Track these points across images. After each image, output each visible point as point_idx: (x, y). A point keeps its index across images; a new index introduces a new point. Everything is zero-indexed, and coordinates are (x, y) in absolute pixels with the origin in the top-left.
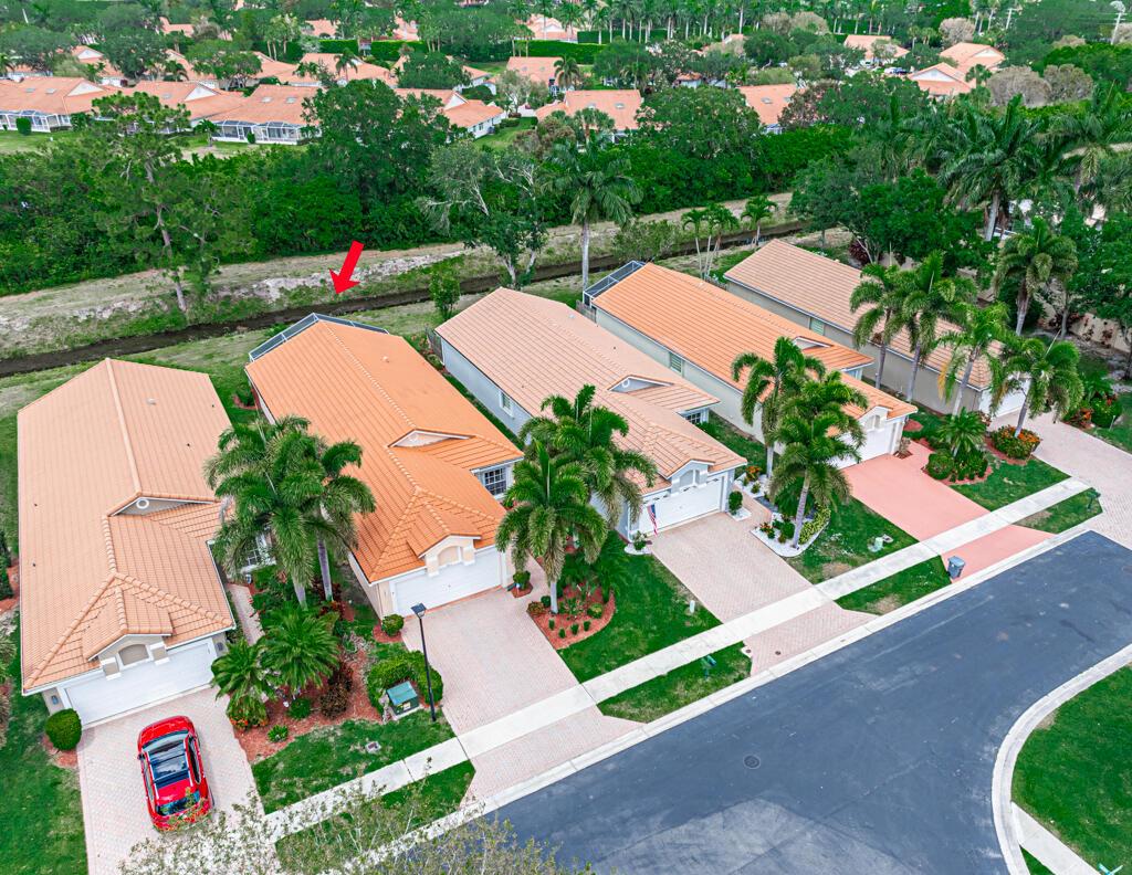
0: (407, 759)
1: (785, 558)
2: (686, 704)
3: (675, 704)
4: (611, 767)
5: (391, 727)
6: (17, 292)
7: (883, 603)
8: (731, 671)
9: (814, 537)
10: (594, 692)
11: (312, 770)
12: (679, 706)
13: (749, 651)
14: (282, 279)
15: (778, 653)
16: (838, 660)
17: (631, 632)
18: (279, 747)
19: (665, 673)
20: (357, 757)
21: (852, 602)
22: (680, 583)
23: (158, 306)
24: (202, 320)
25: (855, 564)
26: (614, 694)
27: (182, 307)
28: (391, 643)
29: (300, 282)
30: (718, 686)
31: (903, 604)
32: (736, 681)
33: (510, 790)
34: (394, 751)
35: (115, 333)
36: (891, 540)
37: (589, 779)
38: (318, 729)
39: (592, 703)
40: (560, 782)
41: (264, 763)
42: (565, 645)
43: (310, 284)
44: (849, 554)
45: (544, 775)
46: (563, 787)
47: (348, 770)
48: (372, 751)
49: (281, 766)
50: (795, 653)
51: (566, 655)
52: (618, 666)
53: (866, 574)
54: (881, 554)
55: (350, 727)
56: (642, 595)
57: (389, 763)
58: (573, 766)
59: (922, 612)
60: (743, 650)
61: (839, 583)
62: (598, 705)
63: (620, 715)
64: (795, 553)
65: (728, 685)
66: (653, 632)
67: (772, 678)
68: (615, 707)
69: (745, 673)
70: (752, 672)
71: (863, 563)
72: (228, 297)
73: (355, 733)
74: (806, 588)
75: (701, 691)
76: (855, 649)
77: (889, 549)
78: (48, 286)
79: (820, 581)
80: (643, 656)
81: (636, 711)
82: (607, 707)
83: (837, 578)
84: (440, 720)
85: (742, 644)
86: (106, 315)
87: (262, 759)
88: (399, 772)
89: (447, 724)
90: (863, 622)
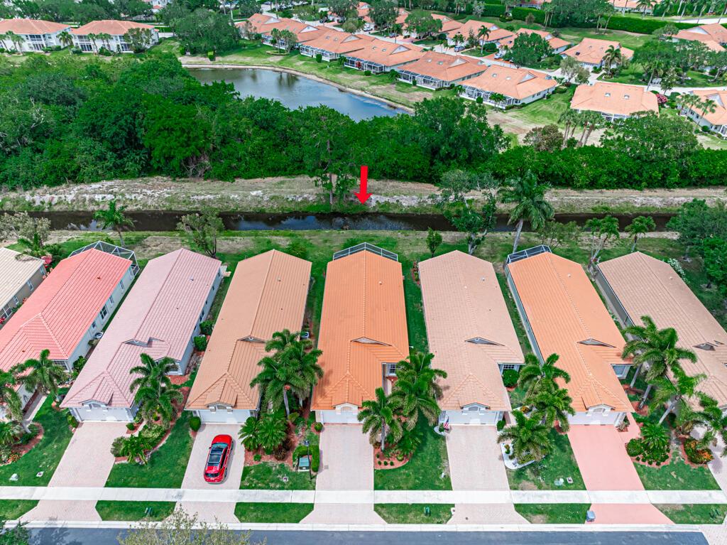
0: (294, 491)
1: (506, 468)
2: (410, 523)
3: (404, 521)
4: (361, 536)
5: (295, 474)
7: (539, 517)
8: (439, 517)
9: (530, 462)
10: (377, 497)
11: (262, 479)
12: (406, 523)
13: (454, 511)
14: (379, 196)
15: (467, 518)
16: (492, 537)
17: (410, 475)
18: (256, 463)
19: (410, 503)
20: (278, 481)
21: (520, 508)
22: (447, 459)
25: (540, 488)
26: (383, 502)
28: (315, 434)
29: (387, 199)
30: (428, 522)
31: (548, 523)
32: (438, 523)
33: (321, 525)
34: (291, 485)
36: (572, 482)
37: (350, 537)
38: (270, 461)
39: (372, 502)
40: (339, 532)
41: (248, 467)
42: (379, 468)
43: (391, 201)
44: (542, 481)
45: (335, 526)
46: (339, 535)
47: (272, 485)
48: (284, 481)
49: (253, 472)
50: (474, 522)
51: (377, 473)
52: (395, 489)
53: (541, 496)
54: (559, 488)
55: (282, 466)
56: (425, 457)
57: (287, 489)
58: (349, 527)
59: (554, 533)
60: (452, 509)
61: (524, 495)
62: (375, 505)
63: (380, 514)
64: (513, 468)
65: (433, 523)
66: (418, 479)
67: (455, 530)
69: (445, 521)
70: (448, 522)
71: (544, 489)
73: (283, 470)
74: (505, 489)
75: (419, 520)
76: (504, 536)
79: (515, 489)
80: (407, 490)
81: (387, 516)
82: (379, 508)
83: (526, 491)
84: (313, 480)
85: (453, 505)
87: (248, 465)
88: (288, 495)
89: (315, 483)
90: (520, 523)
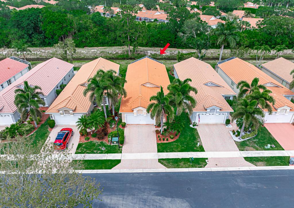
0: (108, 154)
1: (235, 141)
2: (181, 168)
3: (178, 167)
4: (151, 175)
5: (110, 146)
6: (102, 46)
7: (260, 163)
8: (199, 164)
9: (248, 138)
10: (159, 156)
11: (89, 149)
12: (179, 168)
13: (208, 161)
14: (152, 51)
15: (216, 165)
16: (234, 173)
17: (178, 145)
18: (86, 141)
19: (181, 158)
20: (99, 149)
21: (248, 159)
22: (200, 138)
23: (125, 53)
24: (133, 57)
25: (257, 150)
26: (164, 158)
27: (129, 54)
28: (122, 129)
29: (155, 52)
30: (192, 167)
31: (267, 166)
32: (199, 167)
33: (125, 170)
34: (107, 151)
35: (115, 57)
36: (275, 147)
37: (144, 175)
38: (96, 141)
39: (157, 158)
40: (137, 173)
41: (81, 144)
42: (160, 142)
43: (157, 53)
44: (257, 146)
45: (135, 170)
46: (137, 174)
47: (95, 151)
48: (103, 149)
49: (84, 145)
50: (221, 167)
51: (158, 145)
52: (170, 152)
53: (259, 153)
54: (268, 149)
55: (102, 143)
56: (187, 137)
57: (104, 153)
58: (143, 170)
59: (272, 170)
60: (206, 161)
61: (248, 153)
63: (162, 164)
64: (239, 141)
65: (196, 167)
66: (184, 147)
67: (210, 170)
68: (162, 161)
69: (203, 166)
70: (205, 167)
71: (260, 150)
72: (139, 53)
73: (102, 144)
74: (236, 151)
75: (187, 166)
76: (242, 172)
77: (272, 149)
78: (108, 46)
79: (242, 150)
80: (177, 152)
81: (167, 164)
82: (160, 161)
83: (249, 152)
84: (121, 148)
85: (207, 159)
86: (114, 53)
87: (81, 143)
88: (105, 156)
89: (122, 150)
90: (249, 166)
